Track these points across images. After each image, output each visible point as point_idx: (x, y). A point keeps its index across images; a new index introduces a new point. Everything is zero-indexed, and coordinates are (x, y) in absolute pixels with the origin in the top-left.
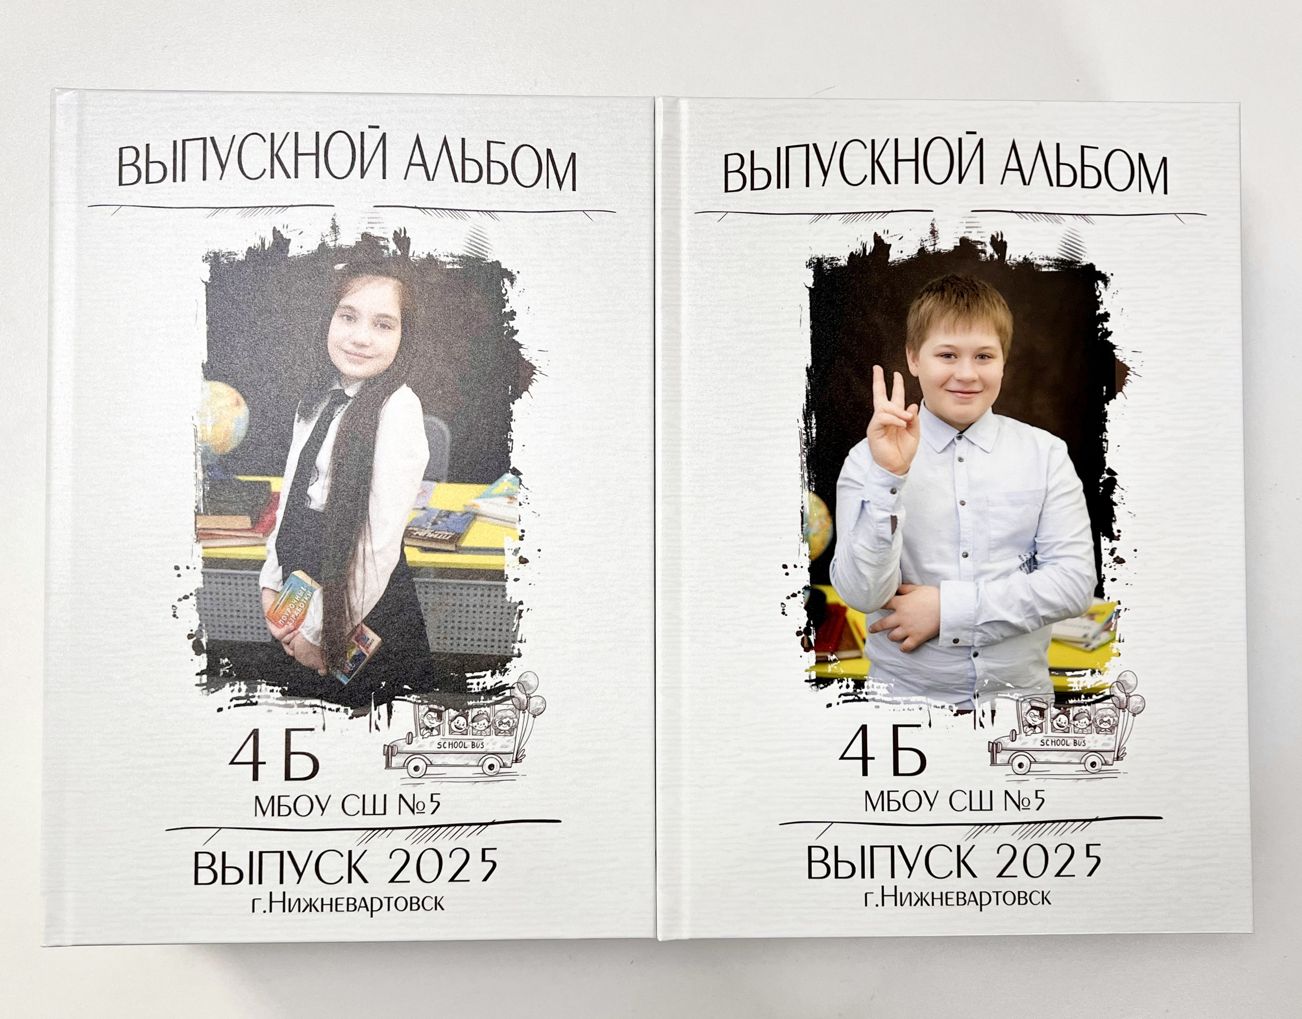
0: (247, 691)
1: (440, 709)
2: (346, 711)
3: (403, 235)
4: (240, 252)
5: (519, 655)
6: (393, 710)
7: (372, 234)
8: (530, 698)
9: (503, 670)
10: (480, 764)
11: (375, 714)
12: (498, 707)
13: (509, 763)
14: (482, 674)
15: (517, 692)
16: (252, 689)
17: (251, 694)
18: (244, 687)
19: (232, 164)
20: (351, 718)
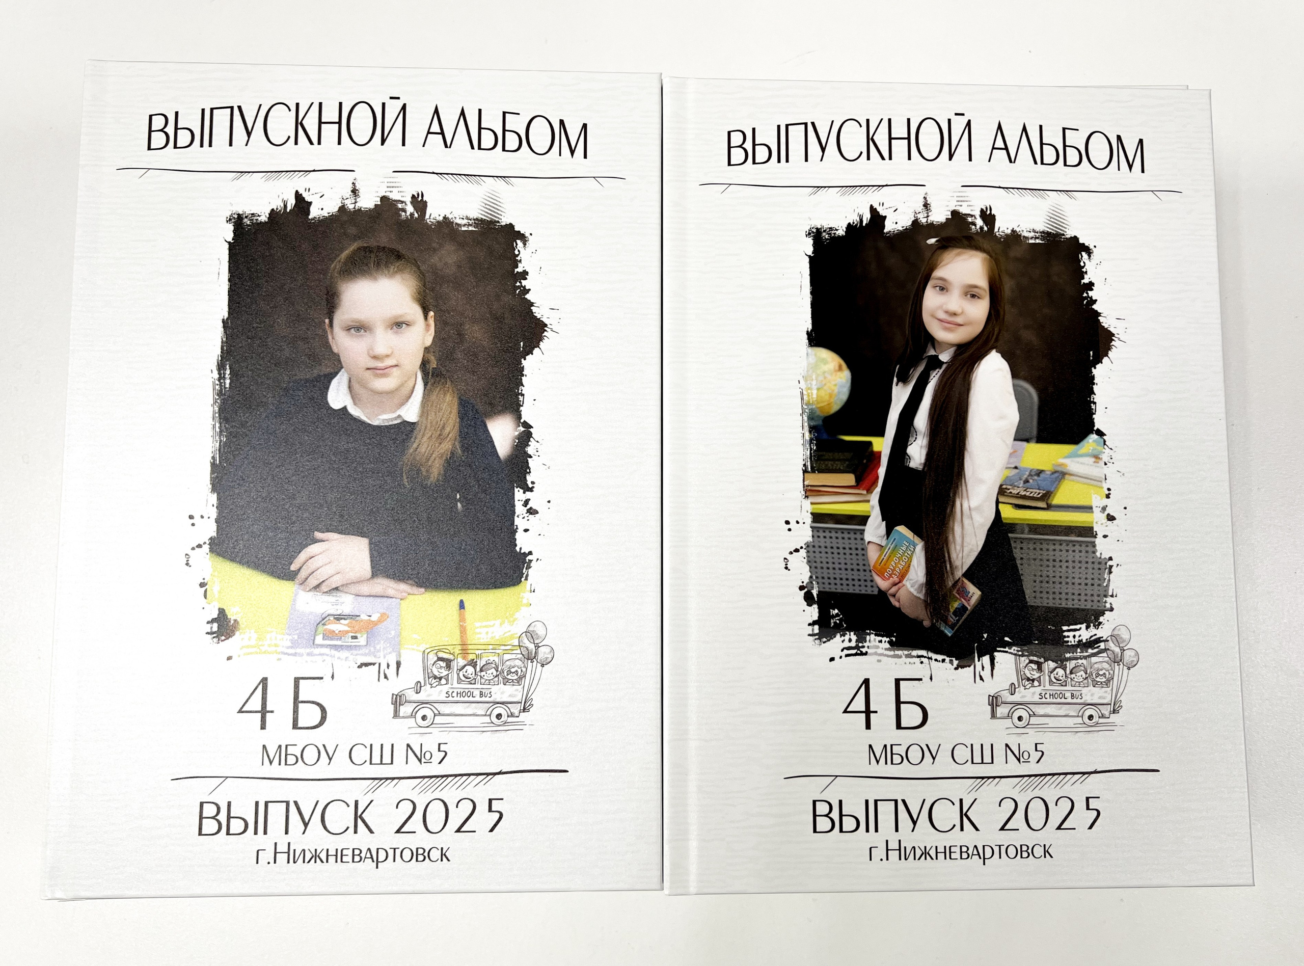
0: (857, 641)
1: (1040, 660)
2: (951, 662)
3: (988, 212)
4: (839, 228)
5: (1112, 609)
6: (995, 661)
7: (961, 211)
8: (1124, 650)
9: (1097, 623)
10: (1080, 715)
11: (978, 665)
12: (1094, 659)
13: (1107, 713)
14: (1078, 627)
15: (1111, 645)
16: (861, 639)
17: (860, 645)
18: (854, 638)
19: (832, 147)
20: (956, 669)
